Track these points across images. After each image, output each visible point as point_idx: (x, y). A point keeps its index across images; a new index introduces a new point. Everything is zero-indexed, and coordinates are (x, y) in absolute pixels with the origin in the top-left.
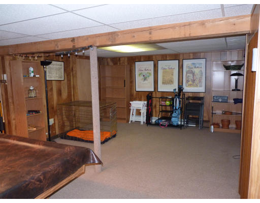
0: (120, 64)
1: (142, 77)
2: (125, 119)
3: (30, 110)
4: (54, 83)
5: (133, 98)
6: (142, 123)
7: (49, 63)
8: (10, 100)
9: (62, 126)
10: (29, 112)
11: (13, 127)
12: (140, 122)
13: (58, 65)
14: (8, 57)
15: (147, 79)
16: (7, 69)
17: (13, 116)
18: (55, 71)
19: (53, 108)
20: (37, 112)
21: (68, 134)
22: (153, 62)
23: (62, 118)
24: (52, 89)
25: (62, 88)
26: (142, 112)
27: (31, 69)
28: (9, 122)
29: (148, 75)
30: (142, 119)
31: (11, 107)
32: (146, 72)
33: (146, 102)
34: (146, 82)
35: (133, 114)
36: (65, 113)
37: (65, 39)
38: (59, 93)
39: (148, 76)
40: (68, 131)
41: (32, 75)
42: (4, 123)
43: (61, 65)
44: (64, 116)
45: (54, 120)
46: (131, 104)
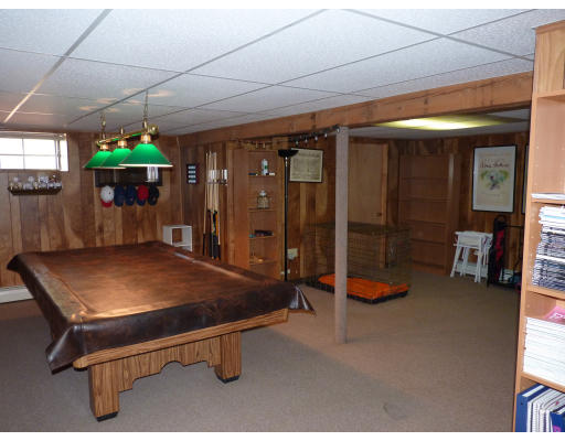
0: (442, 151)
1: (487, 181)
2: (442, 267)
3: (258, 229)
4: (303, 186)
5: (465, 225)
6: (477, 279)
7: (295, 152)
8: (230, 211)
9: (313, 265)
10: (258, 232)
11: (231, 254)
12: (474, 276)
13: (313, 155)
14: (230, 144)
15: (500, 184)
16: (229, 163)
17: (231, 236)
18: (305, 166)
19: (298, 230)
20: (267, 233)
21: (320, 279)
22: (513, 148)
23: (314, 250)
24: (298, 197)
25: (317, 195)
26: (479, 254)
27: (265, 163)
28: (226, 246)
29: (500, 175)
30: (480, 271)
31: (230, 221)
32: (497, 169)
33: (491, 235)
34: (495, 191)
35: (460, 259)
36: (320, 241)
37: (301, 116)
38: (312, 203)
39: (502, 180)
40: (321, 275)
41: (265, 172)
42: (219, 246)
43: (318, 156)
44: (318, 247)
45: (299, 252)
46: (457, 236)
